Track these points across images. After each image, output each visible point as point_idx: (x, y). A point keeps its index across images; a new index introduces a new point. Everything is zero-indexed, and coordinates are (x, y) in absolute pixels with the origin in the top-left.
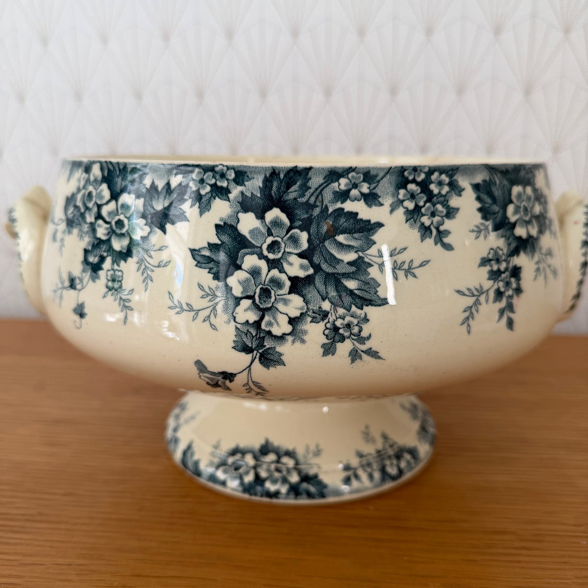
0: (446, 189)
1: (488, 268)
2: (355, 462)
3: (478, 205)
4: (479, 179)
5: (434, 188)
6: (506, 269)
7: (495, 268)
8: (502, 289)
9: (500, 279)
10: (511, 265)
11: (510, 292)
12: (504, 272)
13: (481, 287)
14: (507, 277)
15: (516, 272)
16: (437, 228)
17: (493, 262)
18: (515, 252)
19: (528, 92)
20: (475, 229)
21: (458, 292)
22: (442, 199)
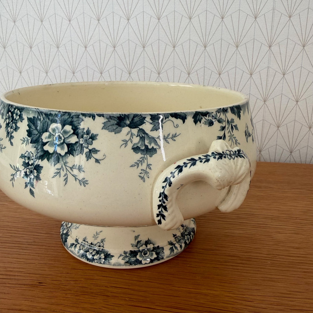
0: (18, 117)
1: (23, 160)
3: (28, 129)
4: (32, 115)
5: (14, 115)
12: (31, 165)
13: (19, 167)
14: (32, 168)
16: (11, 134)
17: (26, 158)
20: (23, 139)
21: (11, 165)
22: (15, 121)
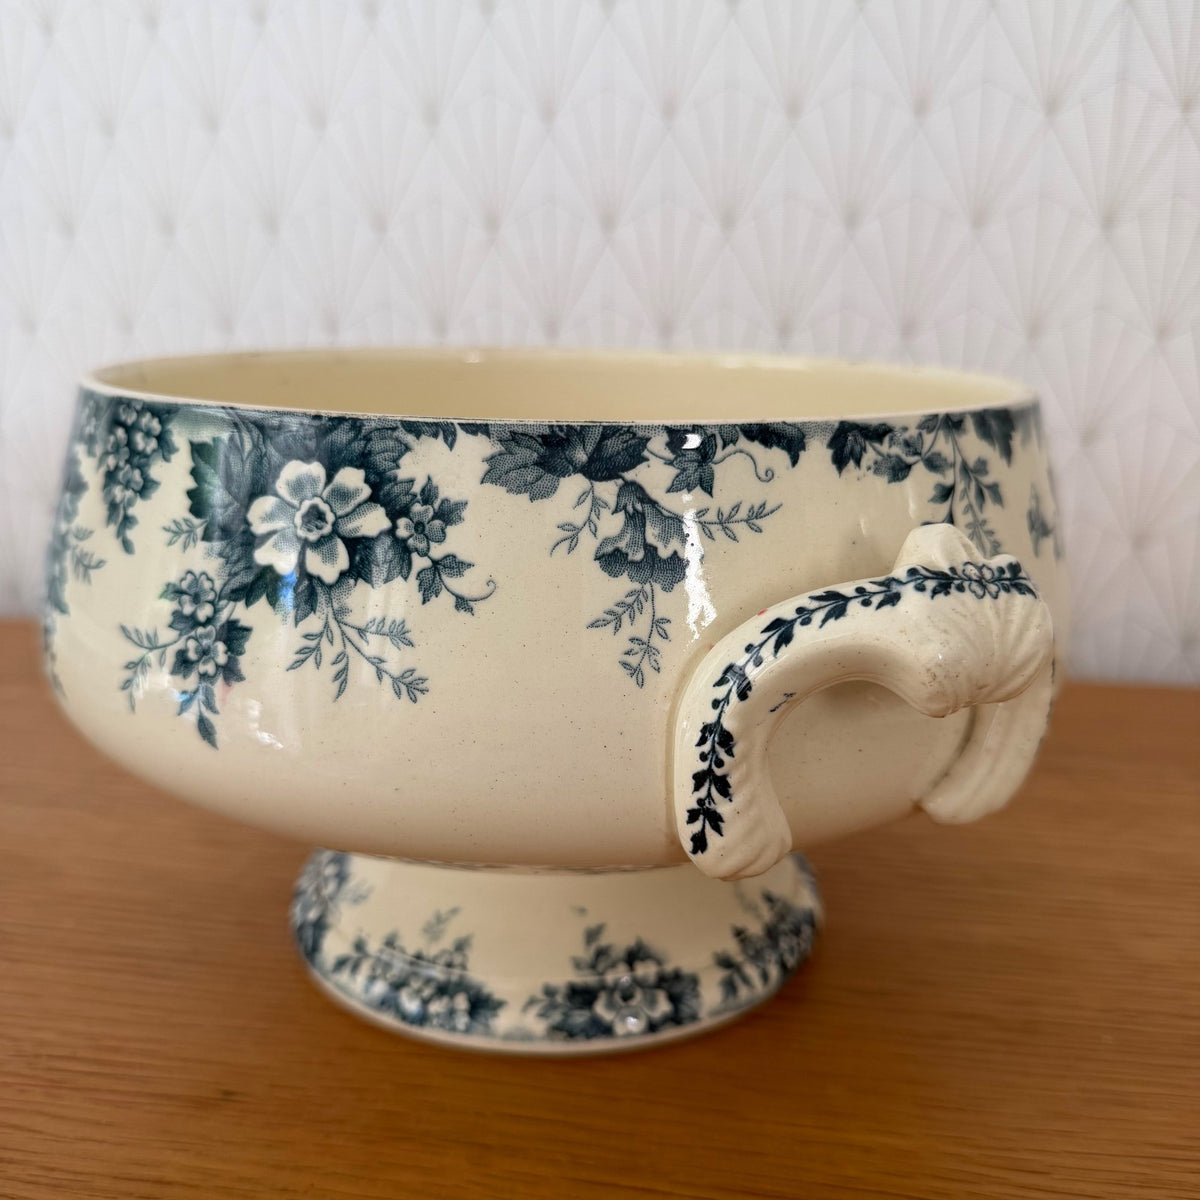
0: (153, 444)
1: (175, 605)
3: (191, 484)
4: (208, 434)
5: (139, 438)
6: (209, 621)
7: (188, 609)
8: (192, 656)
9: (193, 633)
10: (223, 616)
11: (210, 668)
12: (204, 625)
13: (156, 635)
14: (209, 635)
15: (234, 635)
16: (124, 510)
17: (185, 598)
18: (246, 593)
20: (173, 527)
21: (124, 629)
22: (143, 459)
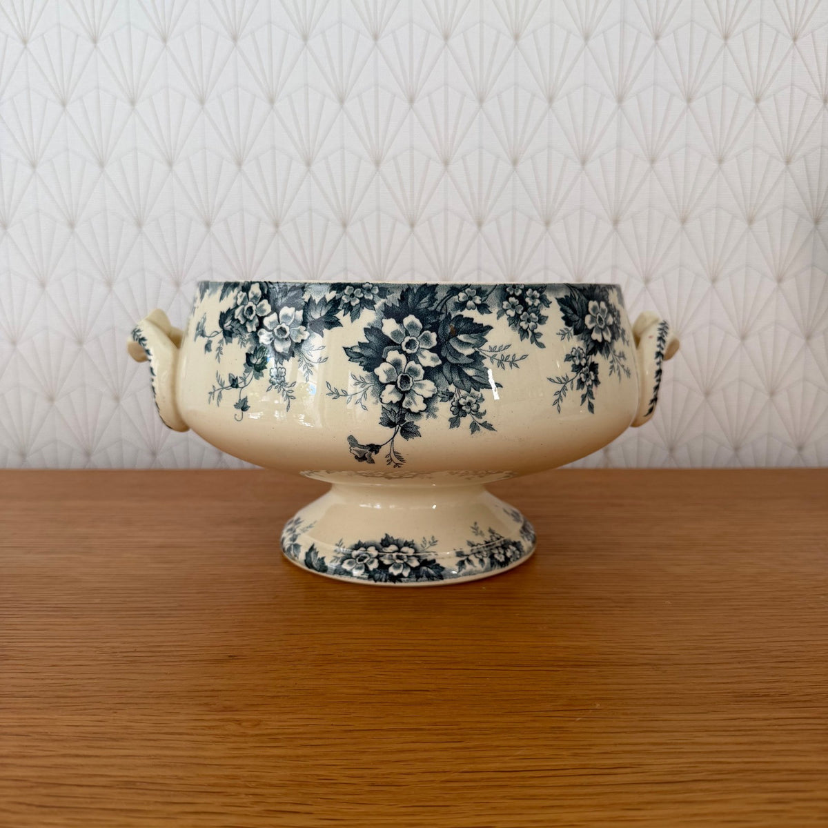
0: (537, 302)
1: (572, 363)
2: (467, 550)
3: (563, 315)
4: (562, 295)
5: (527, 300)
6: (586, 364)
7: (577, 363)
8: (583, 380)
9: (581, 371)
10: (590, 362)
11: (590, 382)
12: (585, 367)
13: (567, 376)
14: (587, 369)
15: (594, 367)
16: (532, 331)
17: (575, 358)
18: (592, 352)
19: (616, 222)
20: (561, 333)
21: (550, 379)
22: (535, 309)
